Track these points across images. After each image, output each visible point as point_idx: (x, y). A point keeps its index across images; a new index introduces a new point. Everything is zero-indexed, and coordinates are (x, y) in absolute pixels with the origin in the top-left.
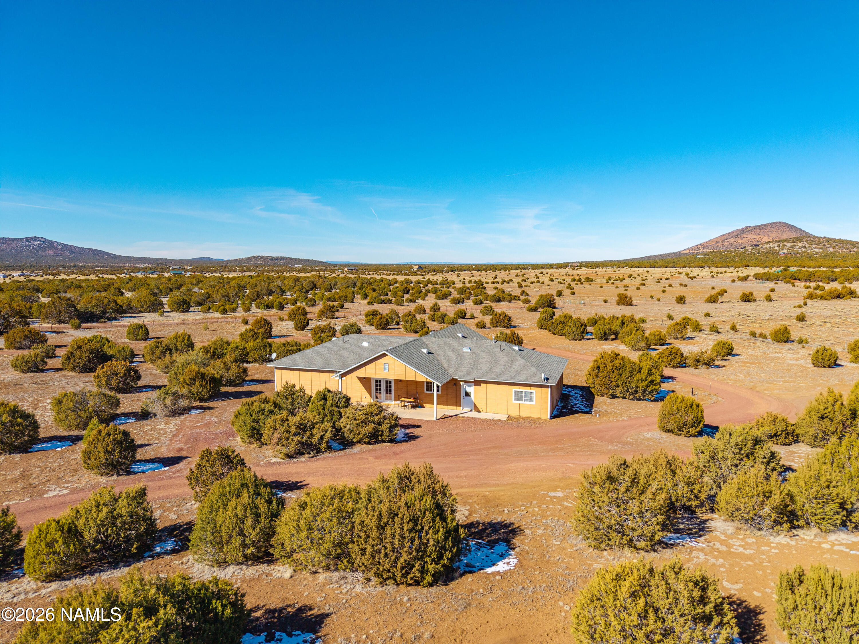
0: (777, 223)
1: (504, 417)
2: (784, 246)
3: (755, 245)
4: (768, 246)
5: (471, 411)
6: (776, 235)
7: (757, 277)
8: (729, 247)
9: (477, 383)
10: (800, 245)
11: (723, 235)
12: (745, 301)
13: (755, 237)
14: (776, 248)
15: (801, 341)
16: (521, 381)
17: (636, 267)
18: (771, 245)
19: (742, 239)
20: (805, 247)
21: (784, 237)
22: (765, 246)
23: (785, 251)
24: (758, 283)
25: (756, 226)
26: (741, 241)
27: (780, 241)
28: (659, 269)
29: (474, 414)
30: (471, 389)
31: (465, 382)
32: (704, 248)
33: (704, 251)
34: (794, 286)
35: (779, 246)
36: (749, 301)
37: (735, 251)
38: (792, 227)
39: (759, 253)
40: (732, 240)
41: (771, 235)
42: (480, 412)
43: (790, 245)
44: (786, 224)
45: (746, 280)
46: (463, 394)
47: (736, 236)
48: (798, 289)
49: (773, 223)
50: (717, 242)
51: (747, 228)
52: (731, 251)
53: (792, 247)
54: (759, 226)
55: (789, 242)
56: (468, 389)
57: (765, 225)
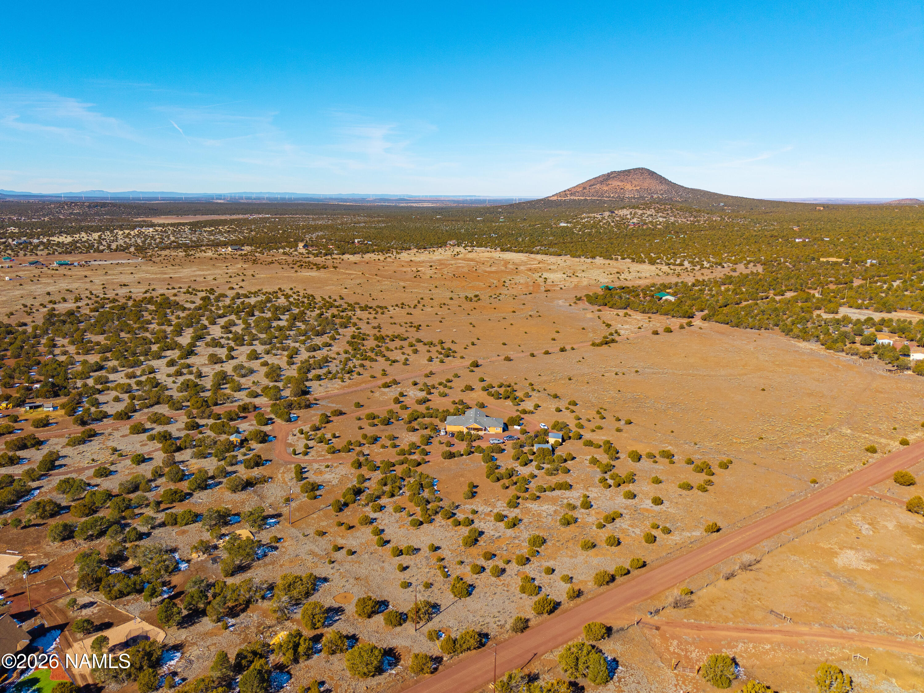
0: (639, 169)
2: (635, 213)
4: (622, 213)
6: (638, 182)
10: (649, 213)
11: (590, 180)
13: (619, 184)
14: (629, 216)
18: (625, 212)
19: (607, 185)
23: (635, 220)
26: (606, 188)
32: (571, 194)
33: (572, 197)
39: (613, 221)
40: (598, 186)
41: (634, 182)
43: (640, 212)
47: (601, 183)
50: (584, 189)
51: (612, 173)
55: (639, 208)
57: (629, 171)
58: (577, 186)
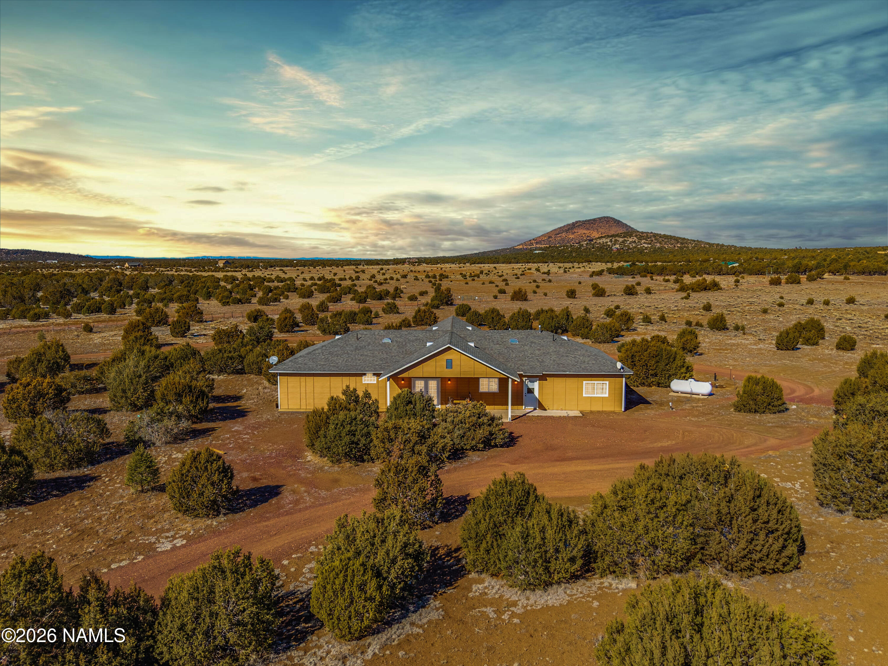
0: (605, 217)
1: (577, 413)
2: (616, 240)
3: (589, 240)
4: (601, 241)
5: (535, 409)
6: (603, 231)
7: (611, 271)
8: (561, 242)
9: (543, 378)
10: (631, 240)
11: (555, 230)
12: (629, 294)
13: (586, 232)
14: (609, 243)
15: (737, 328)
16: (595, 371)
17: (478, 263)
18: (604, 240)
19: (573, 234)
20: (635, 242)
21: (612, 232)
22: (598, 241)
23: (617, 246)
24: (616, 278)
25: (586, 221)
26: (572, 236)
27: (613, 236)
28: (504, 265)
29: (538, 413)
30: (536, 386)
31: (528, 377)
32: (537, 243)
33: (538, 246)
34: (652, 279)
35: (611, 241)
36: (632, 294)
37: (571, 246)
38: (619, 222)
39: (593, 248)
40: (564, 235)
41: (600, 230)
42: (546, 410)
43: (621, 240)
44: (613, 219)
45: (601, 274)
46: (525, 391)
47: (567, 231)
48: (658, 282)
49: (602, 218)
50: (550, 237)
51: (577, 222)
52: (567, 246)
53: (623, 242)
54: (589, 221)
55: (620, 237)
56: (530, 385)
57: (594, 220)
58: (542, 236)
